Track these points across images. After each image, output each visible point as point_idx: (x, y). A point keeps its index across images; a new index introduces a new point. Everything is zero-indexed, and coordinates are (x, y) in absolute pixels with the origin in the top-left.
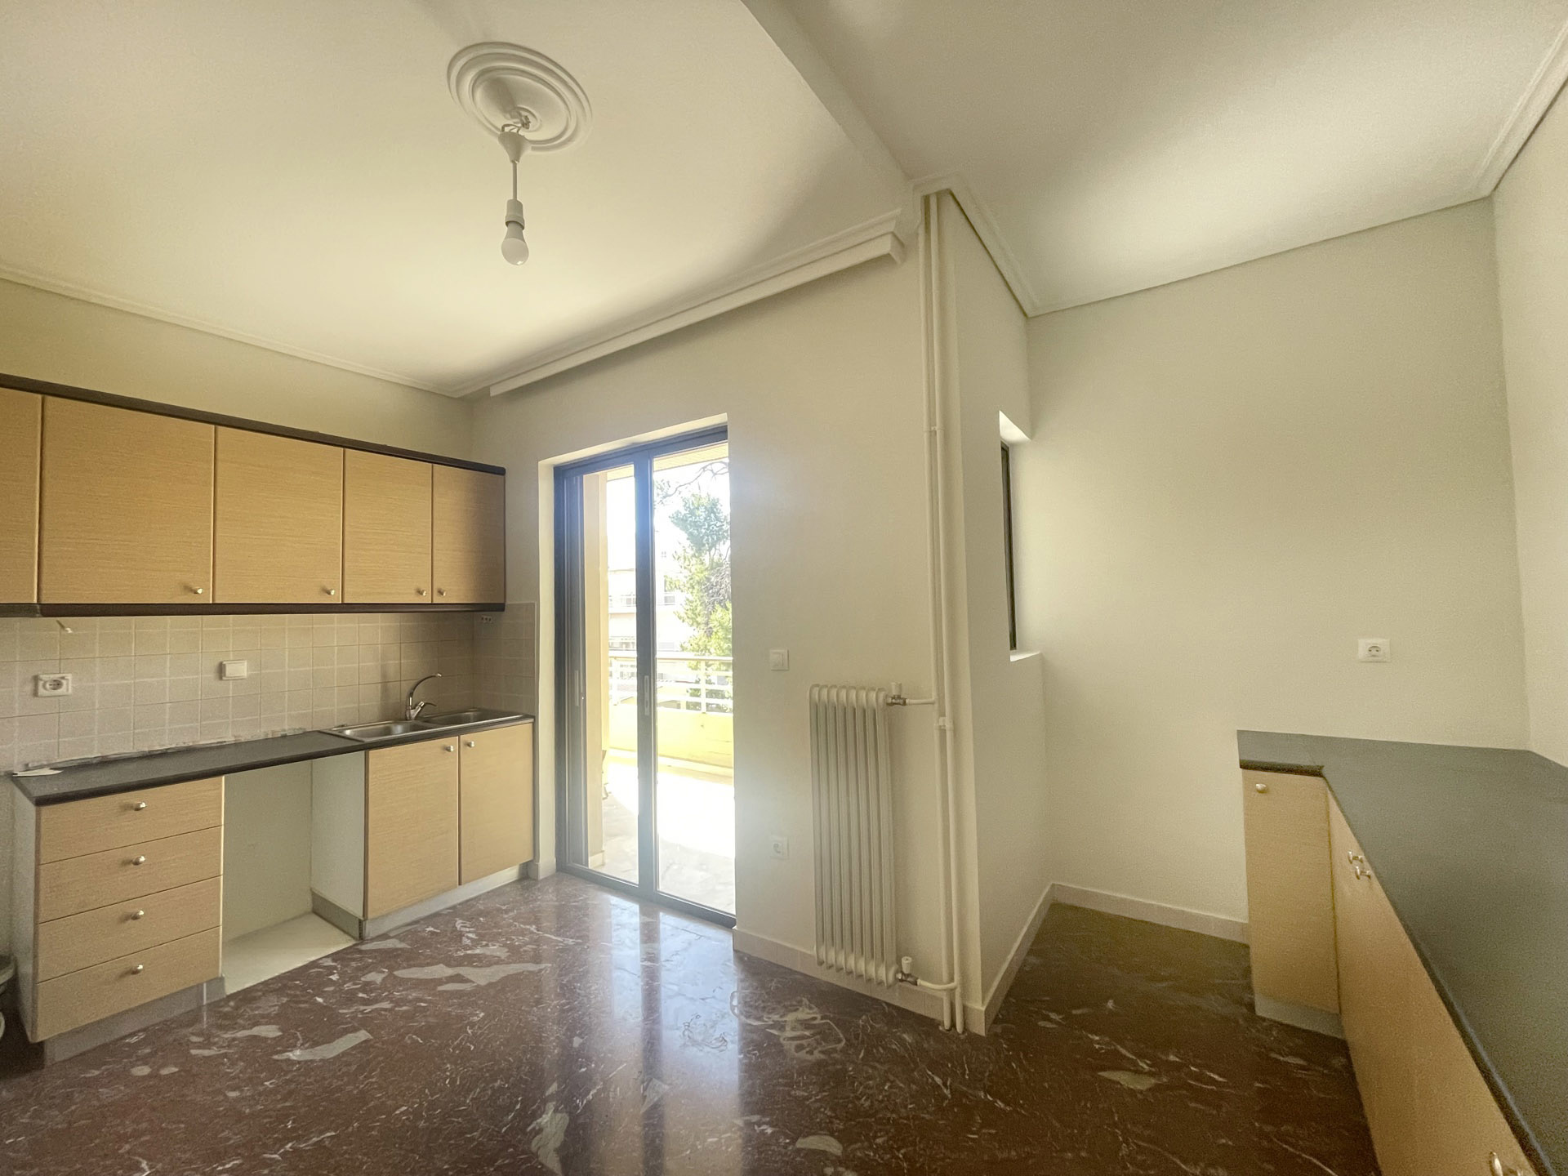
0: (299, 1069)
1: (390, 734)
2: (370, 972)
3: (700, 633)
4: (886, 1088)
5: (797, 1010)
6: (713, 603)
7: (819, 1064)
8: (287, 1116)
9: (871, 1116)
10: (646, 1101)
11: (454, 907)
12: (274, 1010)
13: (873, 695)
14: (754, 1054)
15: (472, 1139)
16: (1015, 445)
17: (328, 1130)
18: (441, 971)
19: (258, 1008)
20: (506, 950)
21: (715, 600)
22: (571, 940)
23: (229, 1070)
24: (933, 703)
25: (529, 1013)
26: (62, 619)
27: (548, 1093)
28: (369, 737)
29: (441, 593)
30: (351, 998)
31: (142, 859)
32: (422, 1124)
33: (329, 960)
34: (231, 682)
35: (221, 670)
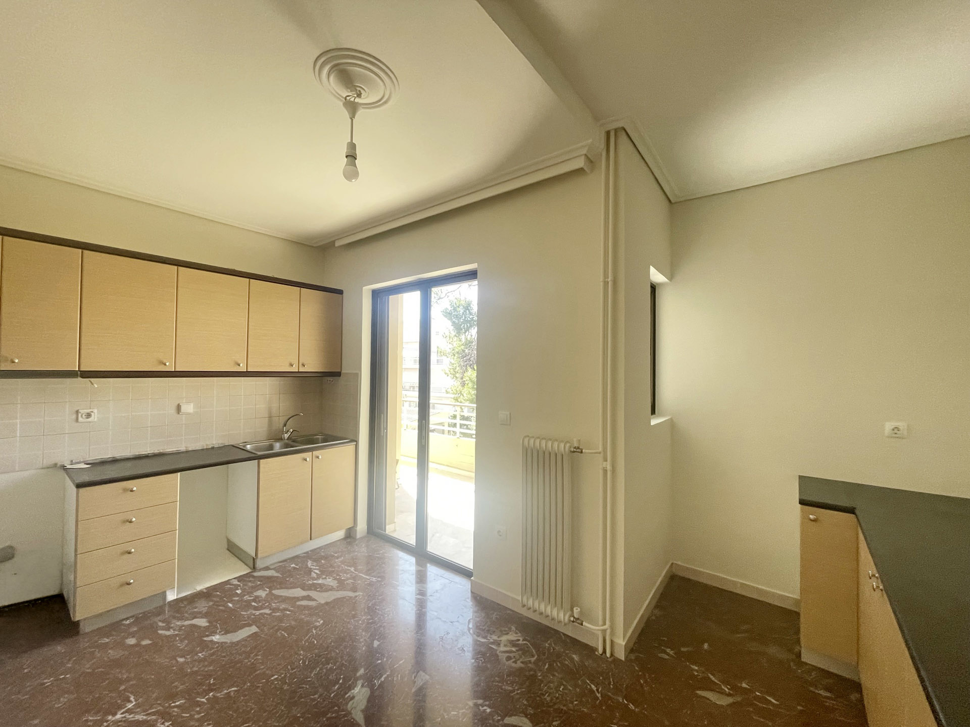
0: (217, 647)
1: (272, 450)
2: (257, 590)
3: (457, 384)
4: (561, 689)
5: (507, 634)
6: (466, 366)
7: (521, 670)
8: (210, 676)
9: (550, 707)
10: (416, 684)
11: (307, 553)
12: (205, 610)
13: (562, 445)
14: (481, 660)
15: (314, 700)
16: (660, 284)
17: (232, 686)
18: (298, 592)
19: (196, 608)
20: (336, 582)
21: (467, 364)
22: (374, 578)
23: (179, 645)
24: (600, 453)
25: (349, 623)
26: (92, 380)
27: (358, 674)
28: (259, 451)
29: (303, 365)
30: (248, 605)
31: (134, 519)
32: (286, 687)
33: (236, 580)
34: (184, 415)
35: (179, 408)
